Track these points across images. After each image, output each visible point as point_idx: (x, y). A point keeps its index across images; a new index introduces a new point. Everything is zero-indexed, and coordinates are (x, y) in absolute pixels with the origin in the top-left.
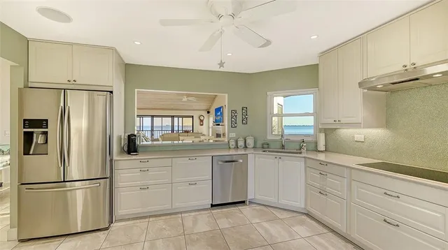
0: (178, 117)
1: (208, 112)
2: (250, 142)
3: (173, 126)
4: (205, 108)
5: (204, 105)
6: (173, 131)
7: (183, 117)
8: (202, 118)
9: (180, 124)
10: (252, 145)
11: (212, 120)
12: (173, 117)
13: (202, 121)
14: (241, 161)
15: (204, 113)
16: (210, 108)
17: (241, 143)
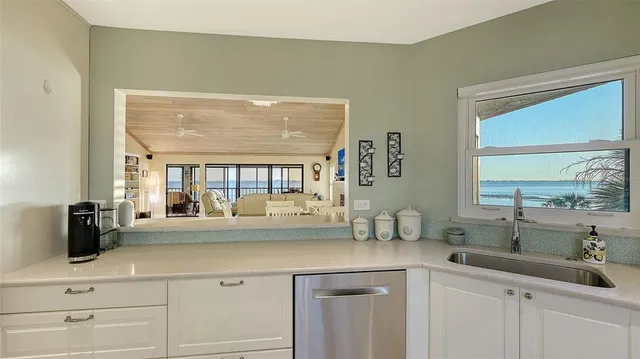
0: (282, 166)
1: (328, 158)
2: (410, 224)
3: (270, 182)
4: (322, 151)
5: (320, 146)
6: (270, 189)
7: (289, 166)
8: (317, 168)
9: (285, 178)
10: (415, 234)
11: (333, 171)
12: (270, 166)
13: (317, 173)
14: (384, 291)
15: (322, 160)
16: (330, 151)
17: (385, 228)
